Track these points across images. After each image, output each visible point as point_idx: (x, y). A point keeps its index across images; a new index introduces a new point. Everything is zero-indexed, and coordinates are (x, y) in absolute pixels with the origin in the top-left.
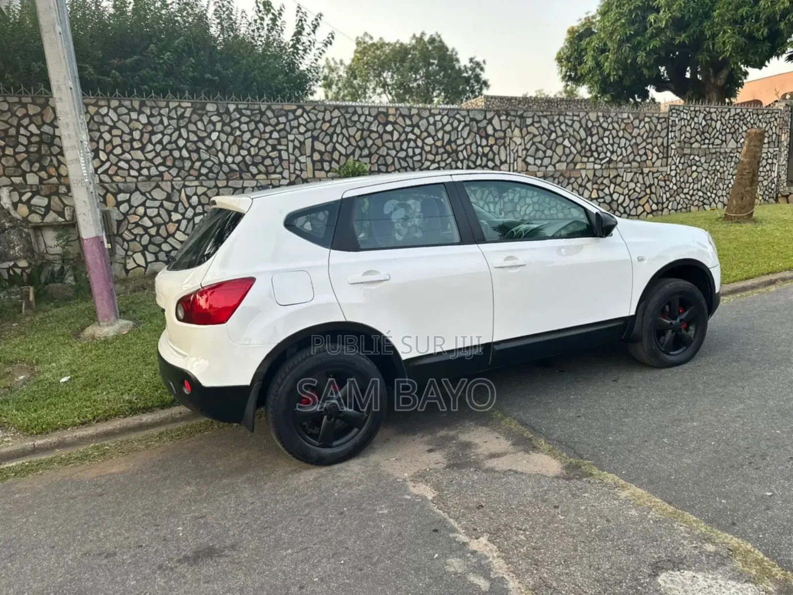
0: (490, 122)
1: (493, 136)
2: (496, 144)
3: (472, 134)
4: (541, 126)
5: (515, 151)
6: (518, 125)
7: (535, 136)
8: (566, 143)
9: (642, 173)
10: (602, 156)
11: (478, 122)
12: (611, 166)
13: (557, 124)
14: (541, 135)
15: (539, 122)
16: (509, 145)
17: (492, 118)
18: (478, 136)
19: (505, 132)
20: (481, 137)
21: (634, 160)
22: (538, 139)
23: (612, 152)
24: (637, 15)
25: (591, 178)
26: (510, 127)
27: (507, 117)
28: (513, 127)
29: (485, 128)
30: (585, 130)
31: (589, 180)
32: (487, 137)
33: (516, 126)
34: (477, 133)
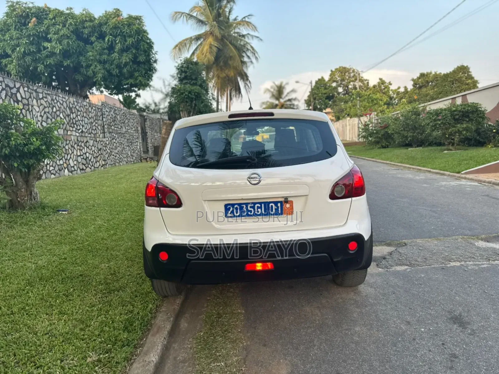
0: (18, 90)
1: (21, 102)
2: (23, 108)
3: (8, 97)
4: (47, 101)
5: (36, 116)
6: (35, 97)
7: (45, 107)
8: (61, 115)
9: (96, 141)
10: (78, 128)
11: (11, 88)
12: (83, 135)
13: (55, 101)
14: (49, 108)
15: (46, 98)
16: (32, 111)
17: (19, 88)
18: (12, 100)
19: (28, 100)
20: (14, 101)
21: (92, 133)
22: (47, 110)
23: (83, 126)
24: (34, 39)
25: (76, 142)
26: (30, 97)
27: (28, 90)
28: (32, 98)
29: (16, 94)
30: (69, 108)
31: (75, 143)
32: (18, 101)
33: (34, 98)
34: (11, 97)
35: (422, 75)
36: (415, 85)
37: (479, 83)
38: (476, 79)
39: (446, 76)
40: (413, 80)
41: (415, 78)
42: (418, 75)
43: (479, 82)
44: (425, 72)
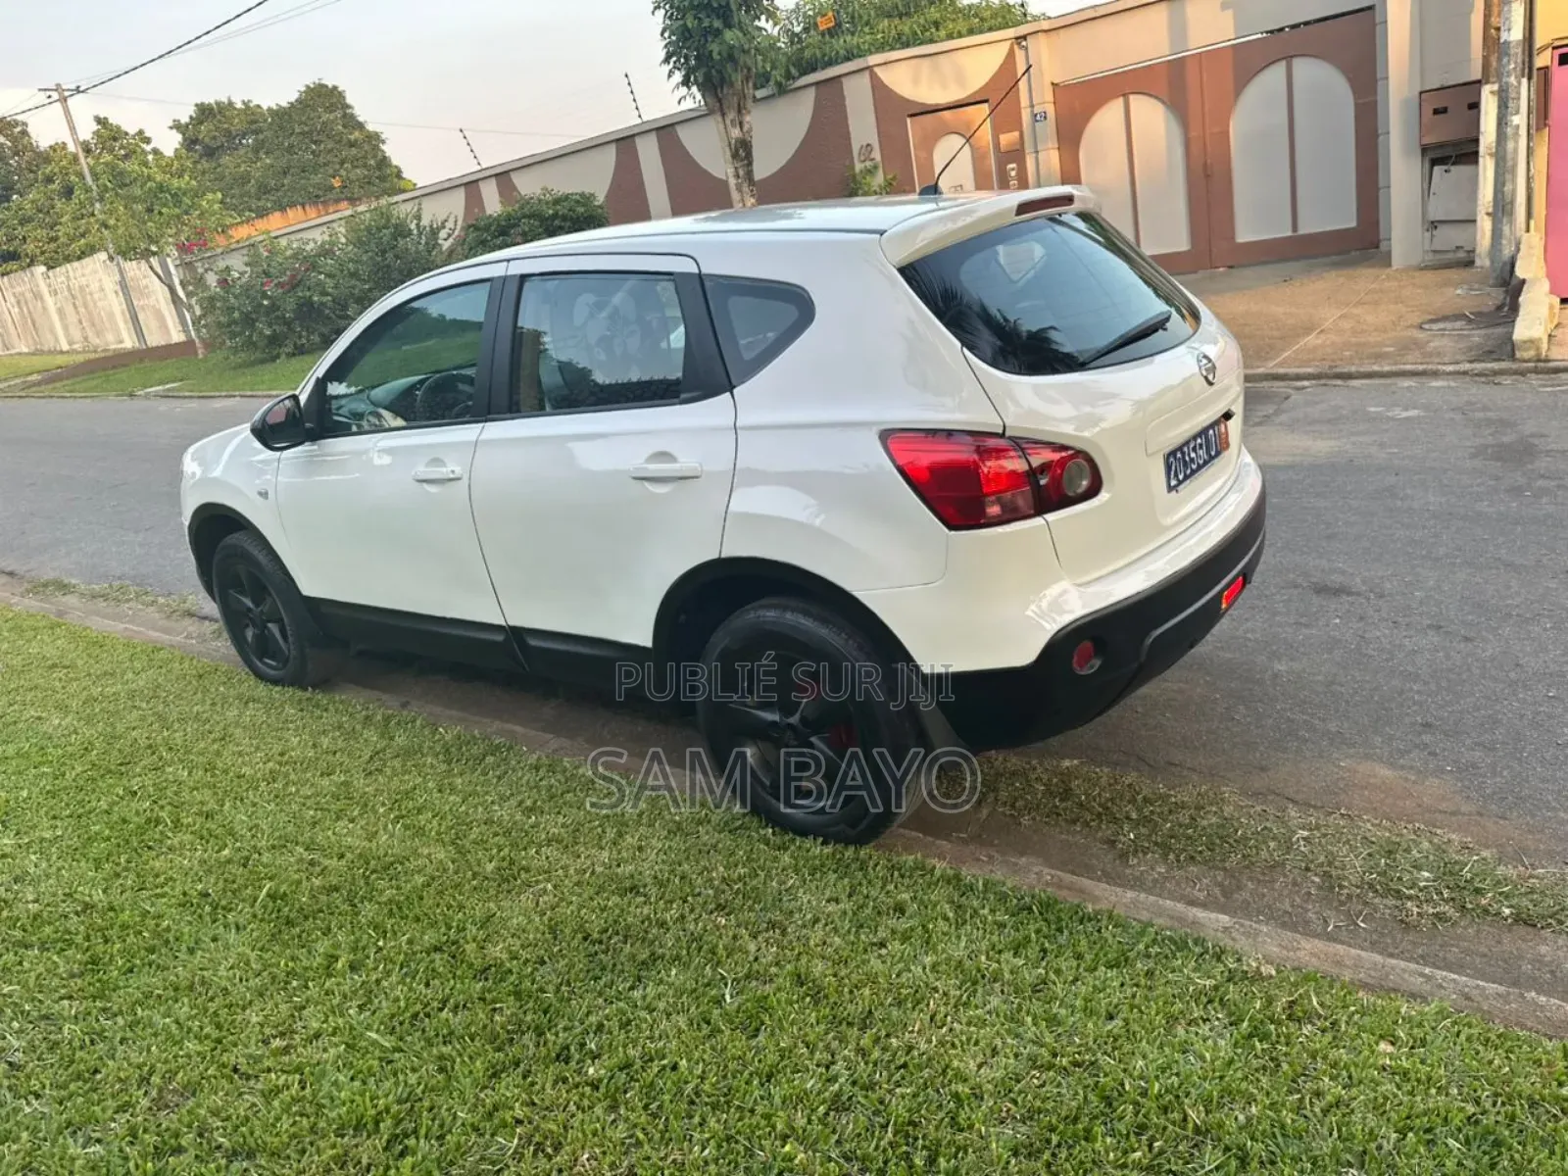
35: (205, 112)
36: (190, 143)
37: (383, 142)
38: (370, 127)
39: (281, 115)
40: (177, 126)
41: (185, 120)
42: (191, 111)
43: (383, 137)
44: (209, 99)
